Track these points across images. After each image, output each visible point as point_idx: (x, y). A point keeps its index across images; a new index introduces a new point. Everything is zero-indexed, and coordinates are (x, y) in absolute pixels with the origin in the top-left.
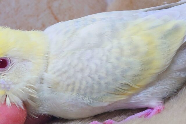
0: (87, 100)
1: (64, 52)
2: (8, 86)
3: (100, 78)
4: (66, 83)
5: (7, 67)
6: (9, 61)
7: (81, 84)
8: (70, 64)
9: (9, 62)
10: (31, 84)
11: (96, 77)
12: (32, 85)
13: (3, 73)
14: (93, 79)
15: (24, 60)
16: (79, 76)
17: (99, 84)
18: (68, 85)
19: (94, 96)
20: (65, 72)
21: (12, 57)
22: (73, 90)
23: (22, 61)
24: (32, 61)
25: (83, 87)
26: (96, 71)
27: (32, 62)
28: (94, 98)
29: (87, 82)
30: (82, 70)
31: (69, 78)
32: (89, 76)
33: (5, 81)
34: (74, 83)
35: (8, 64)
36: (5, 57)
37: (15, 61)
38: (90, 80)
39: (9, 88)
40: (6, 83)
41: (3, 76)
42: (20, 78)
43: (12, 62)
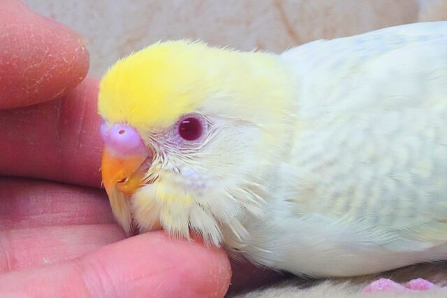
0: (379, 236)
1: (328, 112)
2: (200, 183)
3: (417, 181)
4: (333, 189)
5: (200, 137)
6: (206, 123)
7: (368, 193)
8: (344, 144)
9: (205, 125)
10: (254, 181)
11: (407, 178)
12: (257, 185)
13: (190, 153)
14: (399, 183)
15: (241, 122)
16: (366, 174)
17: (414, 197)
18: (336, 196)
19: (398, 225)
20: (330, 164)
21: (213, 115)
22: (347, 208)
23: (236, 125)
24: (259, 125)
25: (373, 201)
26: (409, 165)
27: (259, 127)
28: (399, 230)
29: (385, 191)
30: (374, 160)
31: (339, 177)
32: (390, 175)
33: (196, 172)
34: (351, 192)
35: (204, 131)
36: (198, 112)
37: (218, 124)
38: (391, 185)
39: (203, 186)
40: (196, 177)
41: (189, 161)
42: (230, 165)
43: (213, 127)
